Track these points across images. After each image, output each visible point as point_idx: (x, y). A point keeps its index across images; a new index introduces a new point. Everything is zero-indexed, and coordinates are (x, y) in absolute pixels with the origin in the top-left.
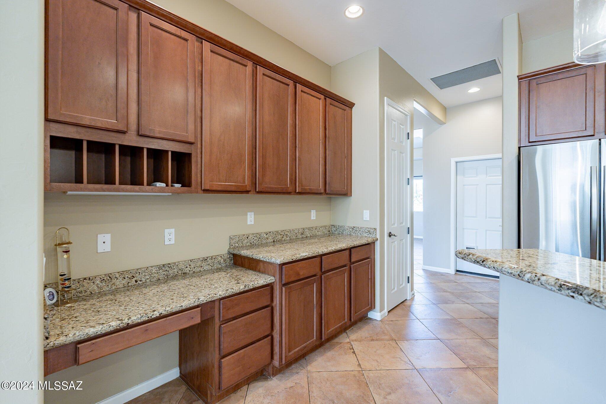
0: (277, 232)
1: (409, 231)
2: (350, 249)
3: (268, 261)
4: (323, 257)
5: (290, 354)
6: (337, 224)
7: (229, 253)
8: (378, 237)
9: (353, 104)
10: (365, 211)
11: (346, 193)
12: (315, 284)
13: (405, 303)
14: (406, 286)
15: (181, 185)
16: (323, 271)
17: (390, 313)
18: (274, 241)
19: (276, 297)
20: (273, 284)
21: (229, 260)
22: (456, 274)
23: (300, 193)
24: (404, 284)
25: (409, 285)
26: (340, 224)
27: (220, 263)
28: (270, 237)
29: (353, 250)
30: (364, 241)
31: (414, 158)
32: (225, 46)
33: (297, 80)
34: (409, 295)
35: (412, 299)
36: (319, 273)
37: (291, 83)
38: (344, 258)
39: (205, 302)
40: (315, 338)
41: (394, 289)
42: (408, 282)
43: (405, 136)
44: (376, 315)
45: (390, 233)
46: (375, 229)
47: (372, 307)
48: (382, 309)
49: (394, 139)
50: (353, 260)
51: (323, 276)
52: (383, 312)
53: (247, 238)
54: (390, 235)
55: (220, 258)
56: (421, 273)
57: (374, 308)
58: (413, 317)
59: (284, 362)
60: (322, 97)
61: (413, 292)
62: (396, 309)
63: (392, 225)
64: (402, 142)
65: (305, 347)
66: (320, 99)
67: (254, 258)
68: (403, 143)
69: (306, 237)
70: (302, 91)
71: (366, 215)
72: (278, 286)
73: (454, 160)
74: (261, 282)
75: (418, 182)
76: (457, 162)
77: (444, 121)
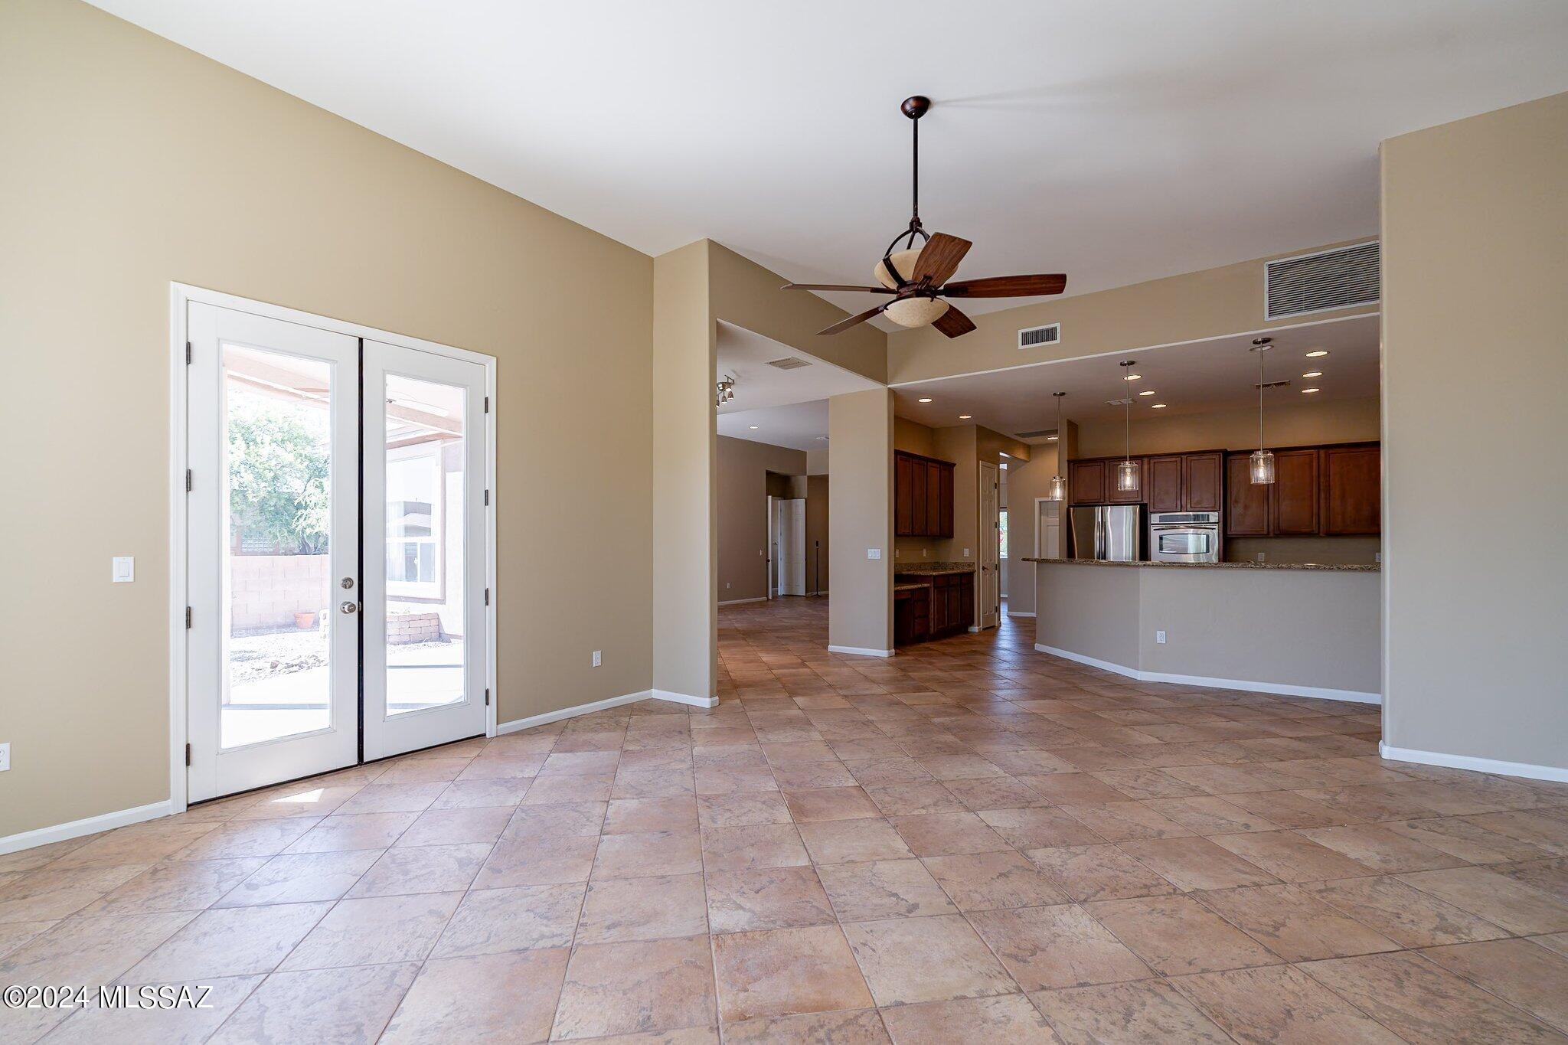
2: (960, 574)
3: (926, 575)
4: (950, 577)
6: (942, 559)
8: (976, 569)
9: (955, 465)
10: (965, 549)
11: (950, 535)
12: (946, 592)
13: (995, 626)
14: (995, 615)
16: (951, 585)
17: (985, 630)
19: (931, 595)
20: (929, 587)
23: (928, 536)
24: (993, 613)
25: (997, 615)
29: (961, 576)
30: (966, 571)
33: (928, 460)
34: (997, 623)
35: (1000, 625)
36: (948, 587)
41: (986, 613)
42: (997, 613)
43: (994, 481)
44: (975, 629)
46: (974, 563)
47: (972, 623)
48: (979, 625)
49: (986, 490)
50: (962, 582)
51: (950, 589)
52: (979, 628)
54: (984, 568)
56: (1006, 614)
57: (974, 623)
58: (1001, 631)
60: (939, 465)
61: (1000, 622)
62: (988, 629)
63: (985, 560)
66: (936, 468)
67: (916, 574)
68: (992, 493)
69: (928, 567)
70: (931, 466)
71: (967, 552)
72: (932, 589)
73: (1037, 500)
74: (926, 585)
75: (1003, 516)
76: (1040, 502)
77: (1026, 459)
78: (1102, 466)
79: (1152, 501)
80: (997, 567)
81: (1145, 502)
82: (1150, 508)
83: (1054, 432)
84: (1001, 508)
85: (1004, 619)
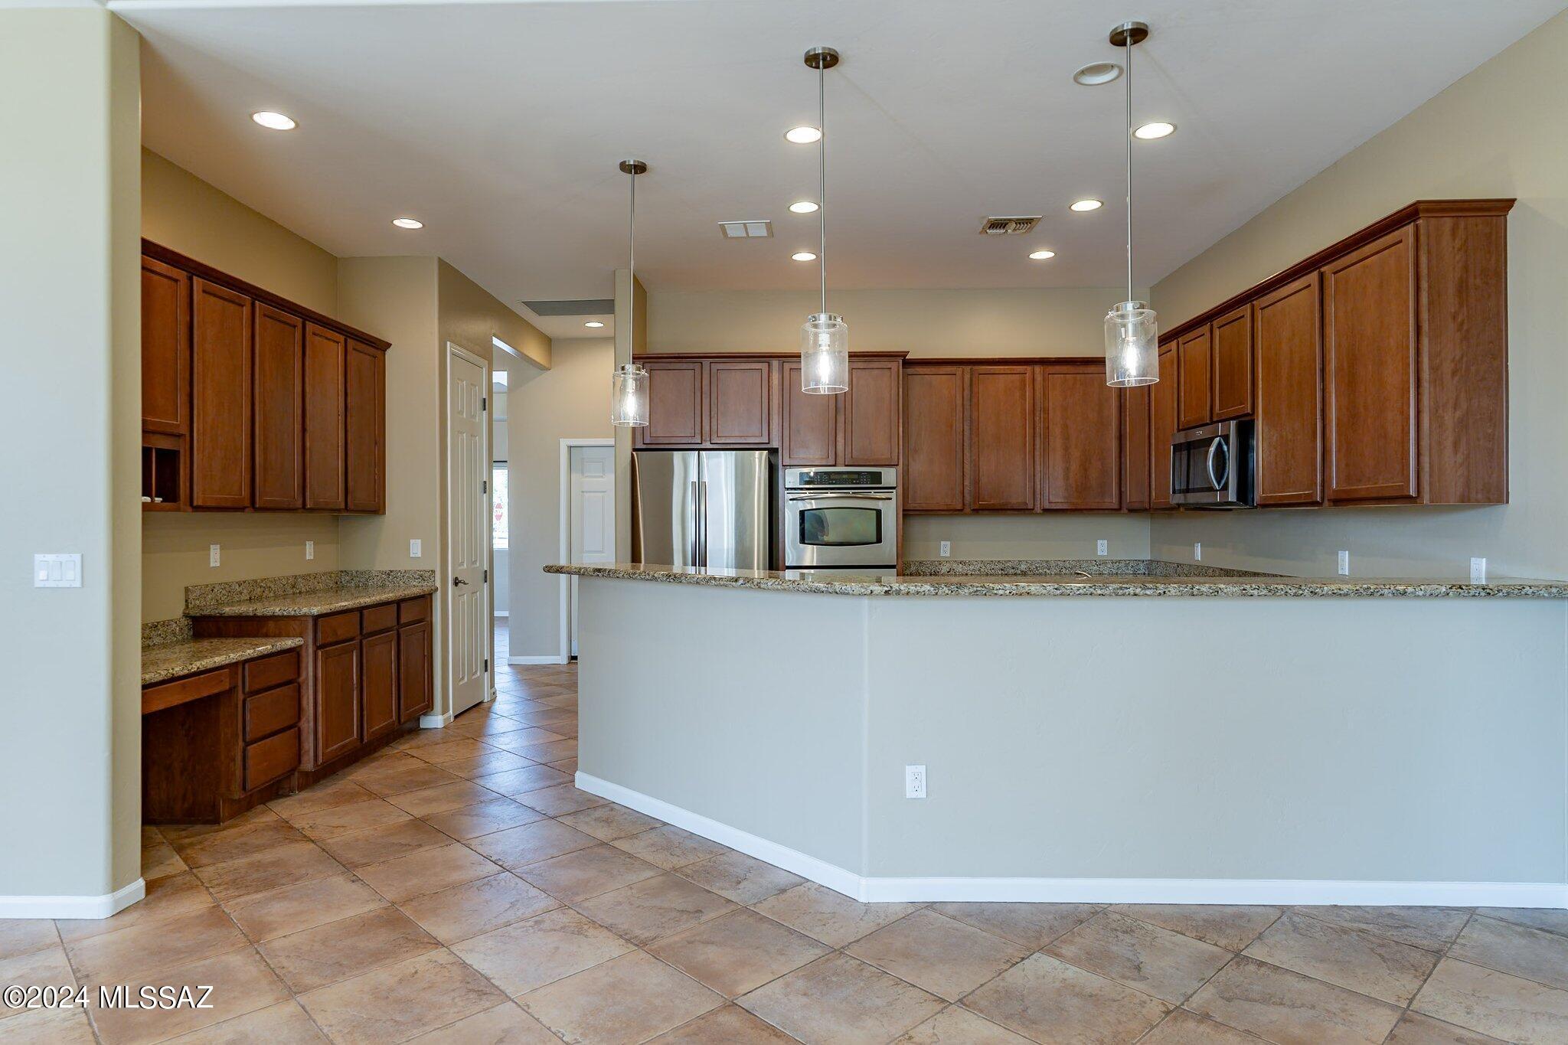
0: (255, 581)
1: (486, 577)
2: (399, 603)
3: (293, 613)
4: (365, 612)
5: (329, 750)
6: (353, 567)
7: (186, 616)
8: (438, 584)
9: (389, 345)
10: (412, 541)
11: (376, 508)
12: (354, 652)
13: (482, 706)
14: (482, 677)
15: (161, 499)
16: (365, 632)
17: (458, 719)
18: (250, 598)
19: (307, 668)
20: (298, 650)
21: (186, 629)
22: (569, 663)
23: (312, 510)
24: (478, 673)
25: (487, 675)
26: (361, 568)
27: (174, 634)
28: (245, 591)
29: (403, 605)
30: (415, 591)
31: (494, 417)
32: (218, 279)
33: (307, 315)
34: (488, 694)
35: (493, 700)
36: (359, 637)
37: (299, 321)
38: (388, 618)
39: (234, 661)
40: (355, 736)
41: (463, 678)
42: (486, 670)
43: (479, 405)
44: (435, 721)
45: (456, 578)
46: (433, 572)
47: (428, 708)
48: (445, 710)
49: (461, 412)
50: (403, 620)
51: (364, 642)
52: (446, 715)
53: (212, 590)
54: (456, 582)
55: (174, 625)
56: (507, 669)
57: (432, 709)
58: (494, 716)
59: (320, 761)
60: (342, 338)
61: (493, 690)
62: (466, 714)
63: (460, 565)
64: (474, 417)
65: (344, 746)
66: (338, 343)
67: (259, 614)
68: (475, 419)
69: (300, 593)
70: (314, 334)
71: (416, 548)
72: (311, 650)
73: (564, 443)
74: (289, 643)
75: (500, 478)
76: (570, 447)
77: (547, 366)
78: (698, 371)
79: (786, 444)
80: (487, 577)
81: (775, 444)
82: (783, 458)
83: (605, 307)
84: (493, 463)
85: (504, 678)
